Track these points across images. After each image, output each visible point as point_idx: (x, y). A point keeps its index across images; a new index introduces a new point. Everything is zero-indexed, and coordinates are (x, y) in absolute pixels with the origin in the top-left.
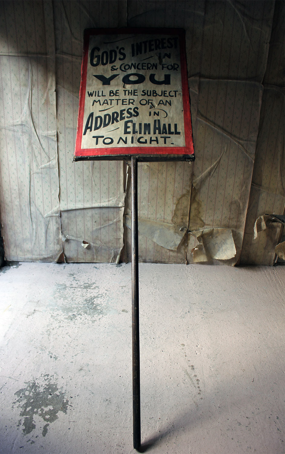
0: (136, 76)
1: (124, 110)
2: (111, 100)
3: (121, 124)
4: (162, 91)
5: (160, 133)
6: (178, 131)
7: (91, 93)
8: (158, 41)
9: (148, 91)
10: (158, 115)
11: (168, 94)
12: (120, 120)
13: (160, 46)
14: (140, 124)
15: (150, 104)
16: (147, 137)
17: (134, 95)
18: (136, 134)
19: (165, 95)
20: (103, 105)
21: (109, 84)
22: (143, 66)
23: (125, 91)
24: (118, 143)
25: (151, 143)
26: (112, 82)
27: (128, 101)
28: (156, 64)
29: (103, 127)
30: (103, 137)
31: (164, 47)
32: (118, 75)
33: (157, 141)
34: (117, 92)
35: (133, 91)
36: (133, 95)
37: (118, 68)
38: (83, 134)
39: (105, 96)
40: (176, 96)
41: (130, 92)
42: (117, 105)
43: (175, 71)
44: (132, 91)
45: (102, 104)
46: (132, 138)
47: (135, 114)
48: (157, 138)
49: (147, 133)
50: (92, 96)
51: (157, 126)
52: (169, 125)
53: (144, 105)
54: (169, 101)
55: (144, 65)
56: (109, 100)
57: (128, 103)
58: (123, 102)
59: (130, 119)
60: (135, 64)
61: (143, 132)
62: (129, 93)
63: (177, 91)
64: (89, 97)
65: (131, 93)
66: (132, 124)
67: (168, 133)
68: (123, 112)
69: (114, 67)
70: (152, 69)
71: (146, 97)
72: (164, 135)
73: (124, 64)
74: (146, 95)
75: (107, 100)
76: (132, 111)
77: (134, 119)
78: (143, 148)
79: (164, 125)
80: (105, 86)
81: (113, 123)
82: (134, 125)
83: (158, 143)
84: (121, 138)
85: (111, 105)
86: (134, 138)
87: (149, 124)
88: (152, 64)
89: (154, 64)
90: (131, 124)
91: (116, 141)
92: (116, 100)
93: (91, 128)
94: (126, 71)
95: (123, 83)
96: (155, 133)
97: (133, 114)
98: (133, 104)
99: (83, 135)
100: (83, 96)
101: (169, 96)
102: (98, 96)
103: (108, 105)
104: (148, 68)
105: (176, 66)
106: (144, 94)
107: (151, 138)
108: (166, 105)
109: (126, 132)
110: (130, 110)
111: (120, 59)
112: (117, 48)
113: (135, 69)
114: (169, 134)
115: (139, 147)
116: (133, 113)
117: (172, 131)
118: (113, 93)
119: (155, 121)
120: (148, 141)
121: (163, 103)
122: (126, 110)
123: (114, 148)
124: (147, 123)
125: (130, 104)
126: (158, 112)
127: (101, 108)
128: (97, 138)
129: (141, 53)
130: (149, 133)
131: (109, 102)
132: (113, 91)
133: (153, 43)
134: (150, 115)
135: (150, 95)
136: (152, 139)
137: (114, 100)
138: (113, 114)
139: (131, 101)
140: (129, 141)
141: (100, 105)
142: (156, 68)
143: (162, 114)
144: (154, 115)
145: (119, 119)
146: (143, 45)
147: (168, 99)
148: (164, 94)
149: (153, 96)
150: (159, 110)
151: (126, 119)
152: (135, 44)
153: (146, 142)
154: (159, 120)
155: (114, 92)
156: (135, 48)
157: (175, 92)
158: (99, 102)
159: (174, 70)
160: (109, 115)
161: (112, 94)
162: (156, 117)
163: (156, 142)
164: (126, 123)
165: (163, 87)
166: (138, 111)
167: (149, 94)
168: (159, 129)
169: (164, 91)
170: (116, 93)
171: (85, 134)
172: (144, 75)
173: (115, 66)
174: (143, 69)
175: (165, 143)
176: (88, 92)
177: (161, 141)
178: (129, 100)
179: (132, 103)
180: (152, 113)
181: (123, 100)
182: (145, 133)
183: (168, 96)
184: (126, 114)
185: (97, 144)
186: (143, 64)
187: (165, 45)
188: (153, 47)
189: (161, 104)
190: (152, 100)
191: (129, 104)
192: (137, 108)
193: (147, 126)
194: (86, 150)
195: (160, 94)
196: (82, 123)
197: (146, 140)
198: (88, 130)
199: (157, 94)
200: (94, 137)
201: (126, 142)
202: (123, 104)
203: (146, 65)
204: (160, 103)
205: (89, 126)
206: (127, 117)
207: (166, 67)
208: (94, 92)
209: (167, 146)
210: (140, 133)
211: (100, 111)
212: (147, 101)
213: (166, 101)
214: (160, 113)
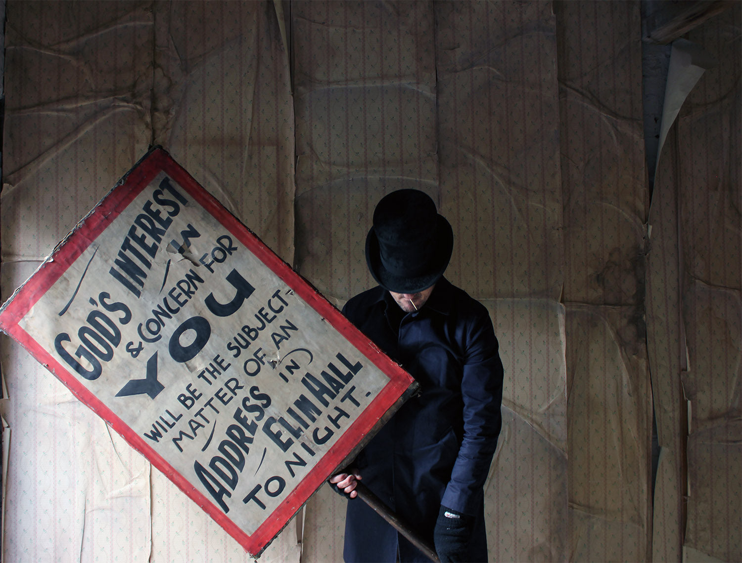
0: (188, 331)
1: (239, 411)
2: (199, 413)
3: (261, 439)
4: (256, 316)
5: (333, 396)
6: (353, 365)
7: (152, 432)
8: (143, 221)
9: (235, 339)
10: (297, 367)
11: (271, 314)
12: (254, 435)
13: (158, 225)
14: (290, 411)
15: (264, 360)
16: (323, 422)
17: (225, 369)
18: (302, 433)
19: (269, 317)
20: (196, 435)
21: (161, 388)
22: (176, 299)
23: (202, 375)
24: (293, 475)
25: (338, 427)
26: (161, 378)
27: (226, 390)
28: (191, 271)
29: (241, 472)
30: (259, 487)
31: (167, 223)
32: (156, 355)
33: (343, 413)
34: (192, 389)
35: (215, 365)
36: (221, 371)
37: (141, 343)
38: (224, 512)
39: (181, 415)
40: (287, 305)
41: (211, 369)
42: (218, 412)
43: (234, 252)
44: (211, 364)
45: (193, 435)
46: (304, 445)
47: (265, 402)
48: (337, 408)
49: (315, 415)
50: (161, 436)
51: (317, 389)
52: (331, 366)
53: (258, 370)
54: (286, 325)
55: (175, 294)
56: (196, 416)
57: (230, 394)
58: (221, 399)
59: (266, 418)
60: (159, 306)
61: (309, 422)
62: (212, 373)
63: (279, 291)
64: (158, 441)
65: (215, 370)
66: (279, 424)
67: (344, 384)
68: (242, 416)
69: (131, 347)
70: (196, 288)
71: (246, 354)
72: (343, 392)
73: (141, 325)
74: (241, 349)
75: (192, 420)
76: (252, 402)
77: (270, 412)
78: (337, 447)
79: (324, 374)
80: (159, 396)
81: (247, 450)
82: (282, 421)
83: (348, 416)
84: (288, 463)
85: (208, 422)
86: (307, 444)
87: (302, 397)
88: (186, 279)
89: (187, 276)
90: (277, 425)
91: (285, 474)
92: (205, 406)
93: (223, 490)
94: (160, 337)
95: (182, 363)
96: (326, 404)
97: (260, 405)
98: (241, 388)
99: (227, 513)
100: (147, 449)
101: (276, 314)
102: (171, 426)
103: (203, 426)
104: (189, 293)
105: (226, 242)
106: (235, 351)
107: (329, 417)
108: (289, 336)
109: (285, 446)
110: (248, 404)
111: (125, 321)
112: (93, 301)
113: (170, 317)
114: (347, 381)
115: (329, 451)
116: (259, 403)
117: (345, 374)
118: (187, 398)
119: (304, 381)
120: (332, 427)
121: (283, 338)
122: (242, 408)
123: (296, 489)
124: (297, 397)
125: (236, 391)
126: (292, 361)
127: (200, 440)
128: (251, 496)
129: (145, 276)
130: (319, 413)
131: (199, 419)
132: (182, 395)
133: (140, 232)
134: (287, 380)
135: (248, 344)
136: (334, 418)
137: (202, 409)
138: (229, 433)
139: (232, 385)
140: (304, 455)
141: (192, 438)
142: (201, 281)
143: (301, 358)
144: (292, 373)
145: (248, 434)
146: (128, 253)
147: (281, 320)
148: (265, 316)
149: (253, 339)
150: (290, 357)
151: (261, 424)
152: (116, 267)
153: (330, 433)
154: (308, 375)
155: (188, 394)
156: (124, 274)
157: (276, 295)
158: (183, 436)
159: (231, 254)
160: (224, 443)
161: (189, 402)
162: (299, 374)
163: (343, 418)
164: (267, 428)
165: (250, 306)
166: (262, 391)
167: (244, 343)
168: (324, 389)
169: (260, 312)
170: (192, 393)
171: (227, 510)
172: (197, 315)
173: (131, 343)
174: (182, 304)
175: (358, 404)
176: (145, 434)
177: (347, 406)
178: (226, 385)
179: (237, 387)
180: (286, 373)
181: (217, 395)
182: (314, 420)
183: (275, 317)
184: (251, 417)
185: (264, 507)
186: (170, 294)
187: (164, 216)
188: (150, 241)
189: (279, 342)
190: (260, 349)
191: (236, 394)
192: (254, 388)
193: (302, 402)
194: (259, 533)
195: (260, 325)
196: (202, 496)
197: (327, 429)
198: (225, 498)
199: (254, 330)
200: (246, 500)
201: (302, 463)
202: (225, 403)
203: (178, 291)
204: (277, 343)
205: (217, 489)
206: (259, 418)
207: (213, 262)
208: (154, 425)
209: (366, 407)
210: (307, 426)
211: (204, 450)
212: (255, 358)
213: (283, 328)
214: (297, 360)
